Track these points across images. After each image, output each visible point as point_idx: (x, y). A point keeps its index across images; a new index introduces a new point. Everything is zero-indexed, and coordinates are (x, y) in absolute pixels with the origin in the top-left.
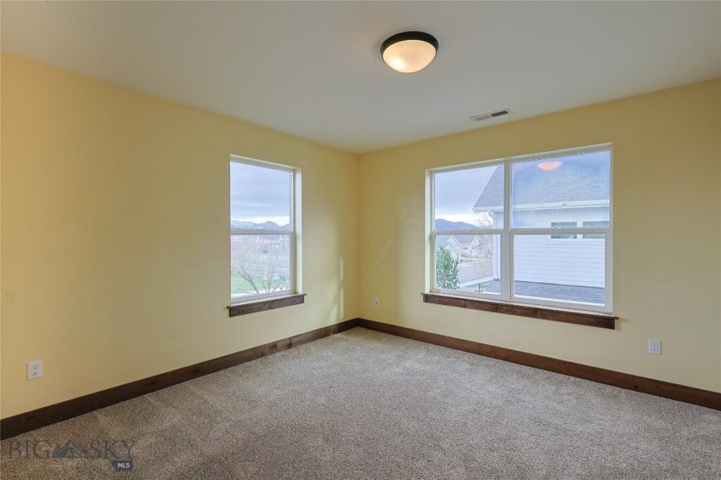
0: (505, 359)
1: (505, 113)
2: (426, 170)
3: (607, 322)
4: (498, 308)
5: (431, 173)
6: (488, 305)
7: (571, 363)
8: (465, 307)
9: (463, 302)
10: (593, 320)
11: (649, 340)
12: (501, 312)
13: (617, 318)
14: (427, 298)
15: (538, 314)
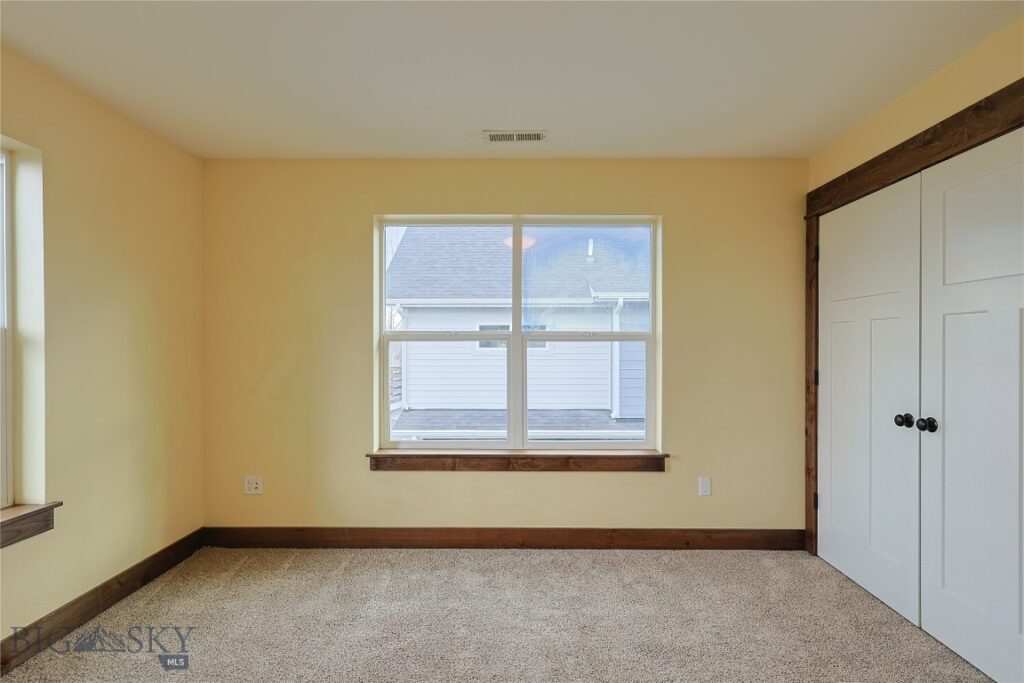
0: (522, 546)
1: (538, 137)
2: (375, 216)
3: (655, 463)
4: (509, 464)
5: (382, 224)
6: (493, 461)
7: (614, 530)
8: (453, 468)
9: (450, 461)
10: (640, 463)
11: (700, 479)
12: (514, 469)
13: (668, 456)
14: (379, 463)
15: (572, 466)
